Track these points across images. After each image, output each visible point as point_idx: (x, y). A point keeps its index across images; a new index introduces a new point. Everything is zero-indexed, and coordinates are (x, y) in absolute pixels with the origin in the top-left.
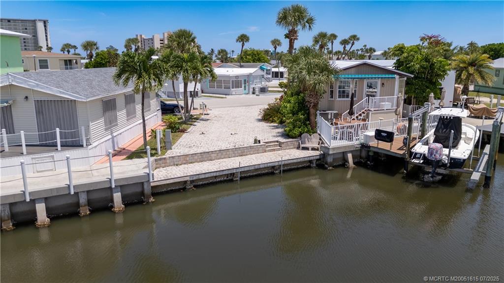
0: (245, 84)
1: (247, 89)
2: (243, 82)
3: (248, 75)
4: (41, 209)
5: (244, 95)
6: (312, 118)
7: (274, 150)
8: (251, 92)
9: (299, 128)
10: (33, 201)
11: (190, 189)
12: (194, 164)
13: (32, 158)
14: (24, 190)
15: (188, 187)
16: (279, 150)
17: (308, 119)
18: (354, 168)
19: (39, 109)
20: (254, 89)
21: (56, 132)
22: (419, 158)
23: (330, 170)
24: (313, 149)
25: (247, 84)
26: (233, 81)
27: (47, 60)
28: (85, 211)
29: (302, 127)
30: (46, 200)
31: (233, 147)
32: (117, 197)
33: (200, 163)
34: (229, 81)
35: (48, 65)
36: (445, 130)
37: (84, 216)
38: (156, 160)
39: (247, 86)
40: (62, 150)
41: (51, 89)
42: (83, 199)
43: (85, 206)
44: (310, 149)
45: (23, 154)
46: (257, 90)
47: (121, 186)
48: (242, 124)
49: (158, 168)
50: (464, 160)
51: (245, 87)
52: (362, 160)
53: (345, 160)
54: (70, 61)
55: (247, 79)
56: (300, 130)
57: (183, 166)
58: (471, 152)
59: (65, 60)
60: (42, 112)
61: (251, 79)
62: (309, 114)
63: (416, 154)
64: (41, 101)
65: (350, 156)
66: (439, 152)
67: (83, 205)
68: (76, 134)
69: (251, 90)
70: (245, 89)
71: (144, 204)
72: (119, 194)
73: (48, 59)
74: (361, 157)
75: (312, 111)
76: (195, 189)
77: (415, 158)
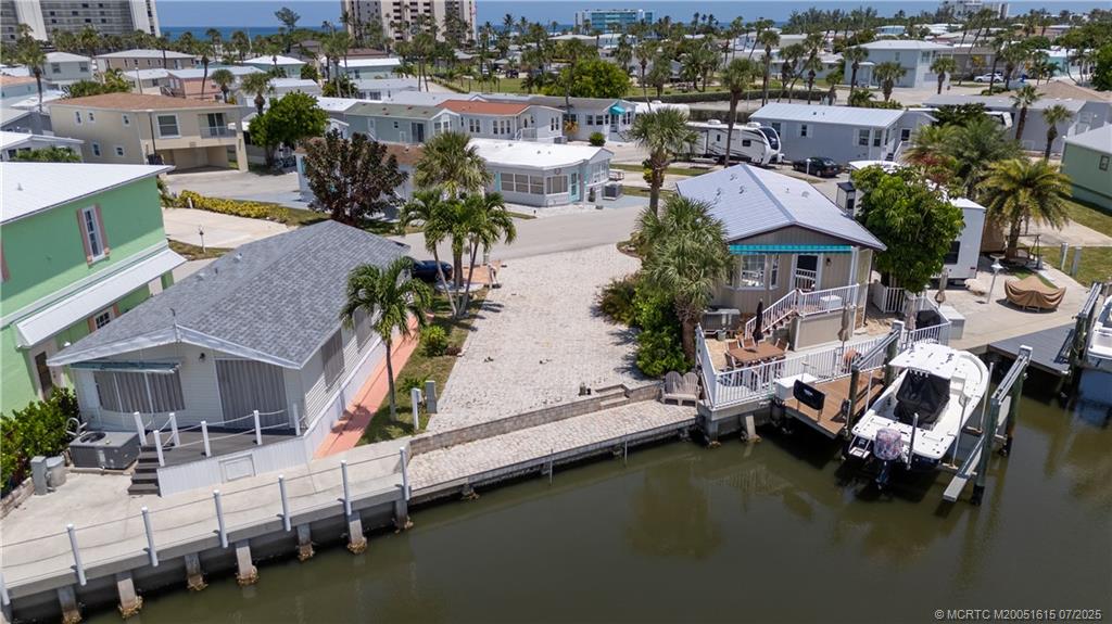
0: (574, 182)
1: (578, 192)
2: (569, 180)
3: (580, 165)
4: (244, 555)
5: (571, 206)
6: (687, 338)
7: (615, 405)
8: (586, 199)
9: (663, 359)
10: (233, 546)
11: (469, 495)
12: (475, 442)
13: (220, 462)
14: (218, 529)
15: (465, 494)
16: (624, 403)
17: (681, 338)
18: (756, 443)
19: (223, 374)
20: (592, 192)
21: (253, 417)
22: (863, 447)
23: (712, 447)
24: (687, 403)
25: (578, 182)
26: (549, 179)
27: (174, 117)
28: (307, 552)
29: (668, 357)
30: (250, 542)
31: (542, 407)
32: (355, 527)
33: (485, 440)
34: (542, 179)
35: (176, 127)
36: (914, 395)
37: (306, 560)
38: (412, 443)
39: (578, 187)
40: (265, 443)
41: (243, 351)
42: (304, 535)
43: (307, 543)
44: (680, 402)
45: (204, 454)
46: (598, 191)
47: (360, 511)
48: (561, 325)
49: (416, 454)
50: (936, 461)
51: (574, 188)
52: (774, 423)
53: (742, 428)
54: (220, 116)
55: (579, 172)
56: (664, 362)
57: (456, 447)
58: (955, 441)
59: (209, 115)
60: (229, 381)
61: (588, 170)
62: (680, 331)
63: (859, 438)
64: (226, 361)
65: (750, 422)
66: (892, 447)
67: (304, 542)
68: (284, 418)
69: (587, 193)
70: (574, 193)
71: (397, 532)
72: (358, 522)
73: (176, 115)
74: (772, 417)
75: (686, 326)
76: (477, 496)
77: (856, 444)
